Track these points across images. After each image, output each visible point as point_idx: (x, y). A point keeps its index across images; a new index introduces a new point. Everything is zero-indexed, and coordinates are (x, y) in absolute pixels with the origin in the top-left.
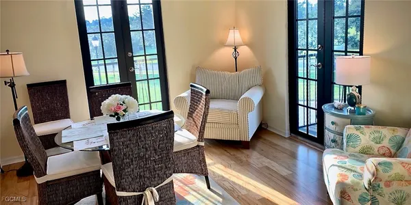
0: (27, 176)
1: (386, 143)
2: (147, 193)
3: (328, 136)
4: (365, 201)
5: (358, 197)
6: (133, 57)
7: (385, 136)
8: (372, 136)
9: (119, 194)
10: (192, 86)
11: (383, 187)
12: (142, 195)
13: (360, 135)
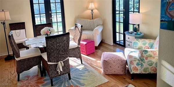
0: (9, 60)
1: (147, 45)
2: (59, 63)
3: (127, 43)
4: (139, 65)
5: (136, 63)
6: (51, 13)
7: (147, 43)
8: (142, 43)
9: (49, 63)
10: (75, 24)
11: (145, 59)
12: (57, 64)
13: (138, 42)
